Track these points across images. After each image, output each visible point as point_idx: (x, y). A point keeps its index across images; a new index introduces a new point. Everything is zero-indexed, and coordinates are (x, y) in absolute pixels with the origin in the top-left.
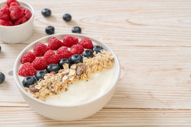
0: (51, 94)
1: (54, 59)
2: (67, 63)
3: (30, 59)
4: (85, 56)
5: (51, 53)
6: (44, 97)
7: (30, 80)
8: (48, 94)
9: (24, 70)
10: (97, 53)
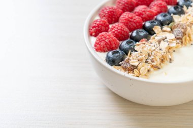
0: (152, 69)
1: (137, 22)
2: (157, 25)
3: (103, 28)
4: (174, 14)
5: (130, 16)
6: (146, 75)
7: (117, 55)
8: (149, 71)
9: (103, 43)
10: (188, 8)
